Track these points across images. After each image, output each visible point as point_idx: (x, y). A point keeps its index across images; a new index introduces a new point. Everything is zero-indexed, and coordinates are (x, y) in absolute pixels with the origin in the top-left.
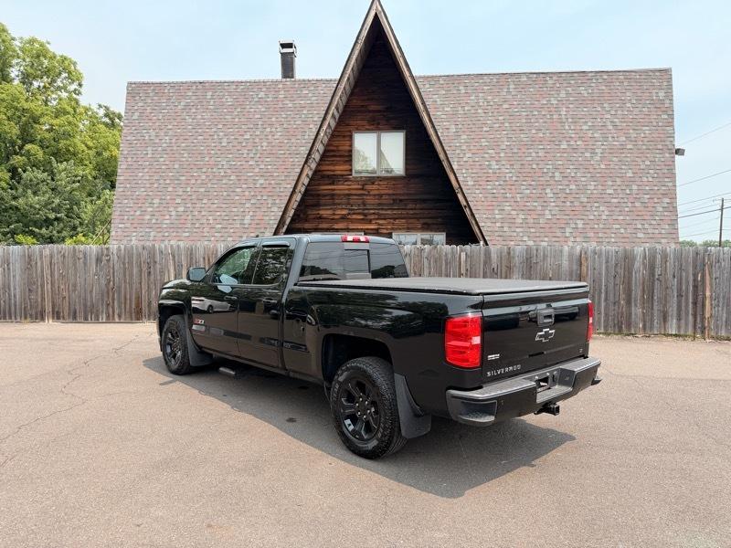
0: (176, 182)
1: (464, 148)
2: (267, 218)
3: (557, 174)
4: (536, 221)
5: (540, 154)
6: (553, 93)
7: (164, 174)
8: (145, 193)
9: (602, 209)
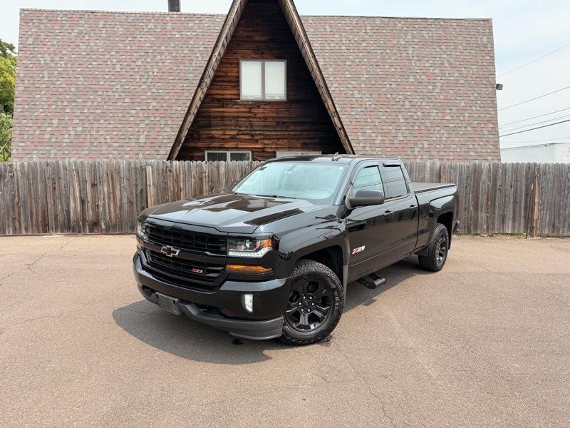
0: (73, 104)
2: (161, 137)
3: (407, 103)
4: (391, 142)
5: (393, 86)
6: (401, 35)
7: (61, 96)
8: (44, 114)
9: (442, 132)
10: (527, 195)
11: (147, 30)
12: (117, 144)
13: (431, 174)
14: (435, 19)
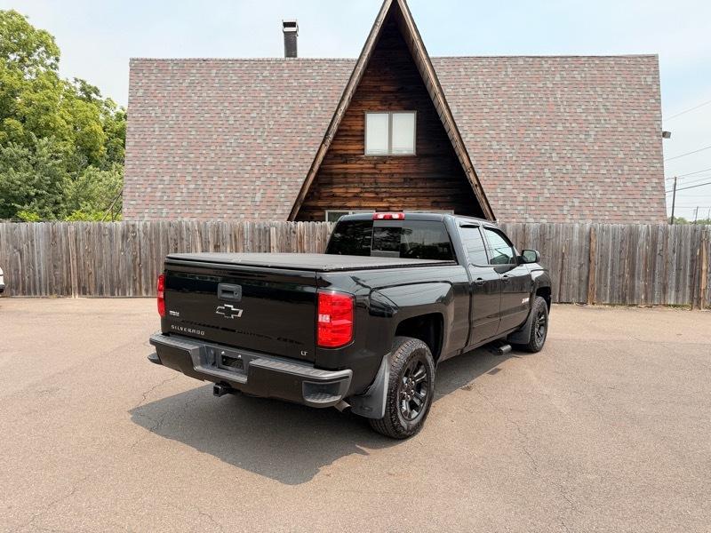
0: (185, 159)
2: (278, 195)
3: (554, 155)
4: (536, 199)
5: (538, 136)
6: (548, 76)
7: (173, 152)
8: (155, 170)
9: (596, 188)
10: (692, 261)
11: (261, 78)
12: (232, 203)
13: (581, 237)
14: (589, 57)
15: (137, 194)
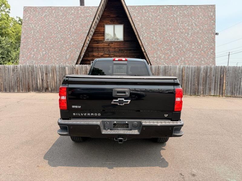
0: (42, 43)
1: (144, 31)
2: (75, 56)
3: (176, 41)
4: (168, 57)
5: (170, 34)
6: (175, 13)
7: (38, 40)
9: (190, 53)
10: (221, 79)
11: (71, 13)
12: (58, 59)
13: (179, 71)
14: (190, 6)
15: (24, 56)
